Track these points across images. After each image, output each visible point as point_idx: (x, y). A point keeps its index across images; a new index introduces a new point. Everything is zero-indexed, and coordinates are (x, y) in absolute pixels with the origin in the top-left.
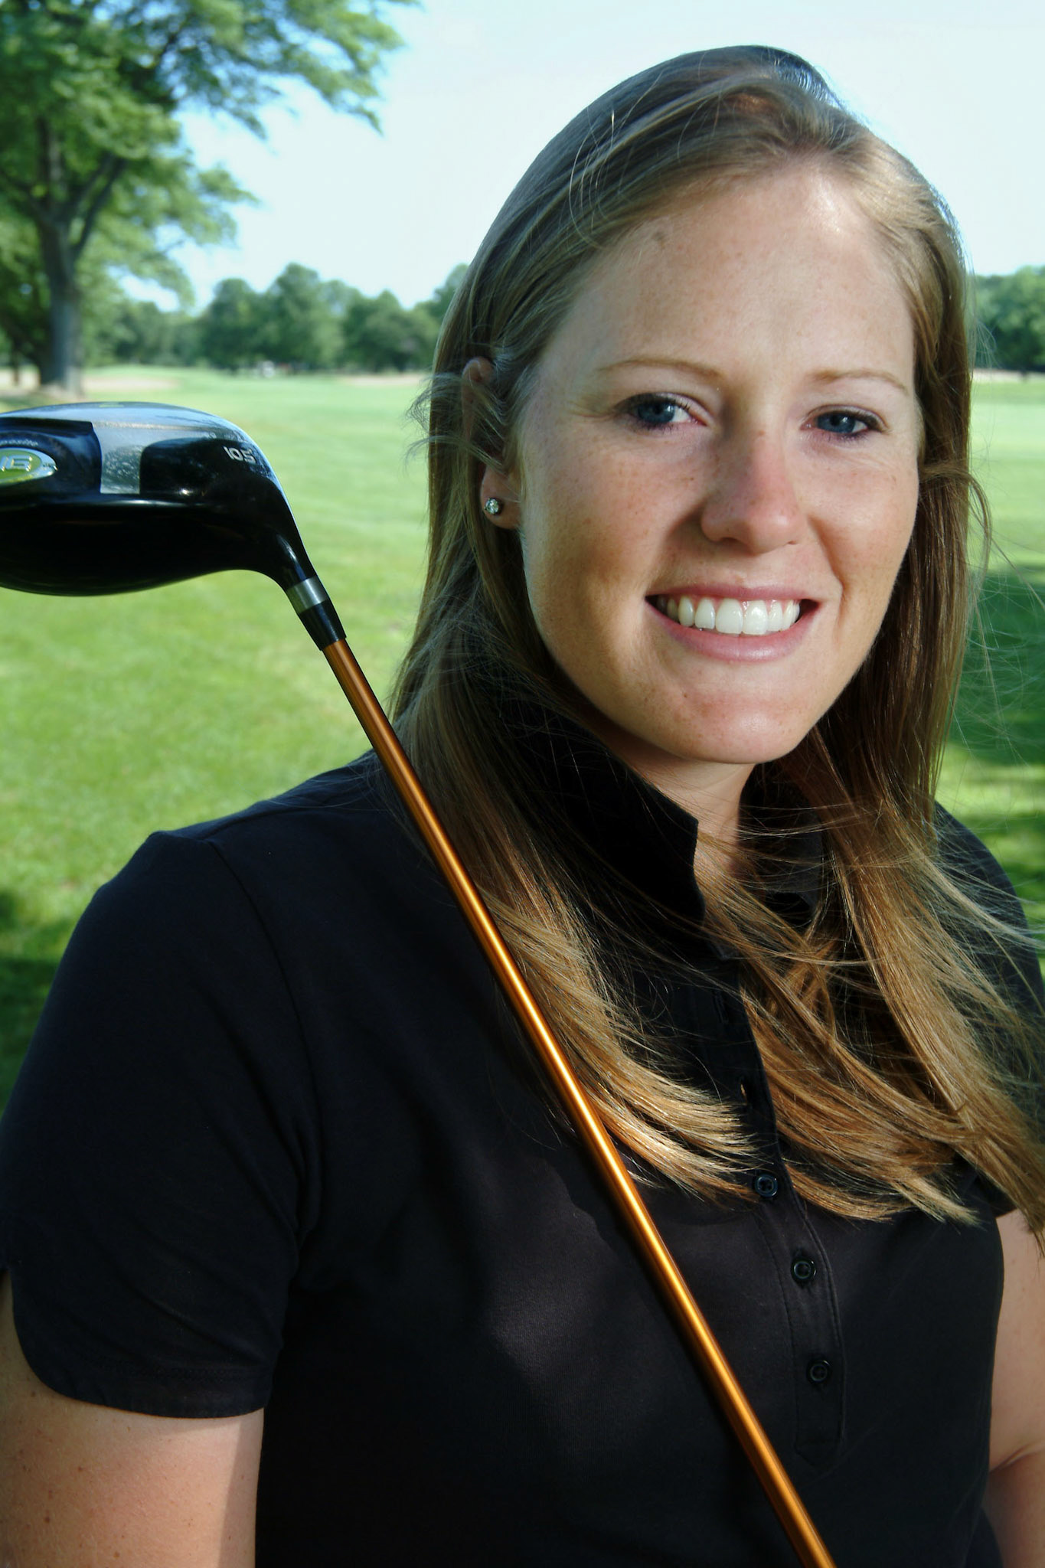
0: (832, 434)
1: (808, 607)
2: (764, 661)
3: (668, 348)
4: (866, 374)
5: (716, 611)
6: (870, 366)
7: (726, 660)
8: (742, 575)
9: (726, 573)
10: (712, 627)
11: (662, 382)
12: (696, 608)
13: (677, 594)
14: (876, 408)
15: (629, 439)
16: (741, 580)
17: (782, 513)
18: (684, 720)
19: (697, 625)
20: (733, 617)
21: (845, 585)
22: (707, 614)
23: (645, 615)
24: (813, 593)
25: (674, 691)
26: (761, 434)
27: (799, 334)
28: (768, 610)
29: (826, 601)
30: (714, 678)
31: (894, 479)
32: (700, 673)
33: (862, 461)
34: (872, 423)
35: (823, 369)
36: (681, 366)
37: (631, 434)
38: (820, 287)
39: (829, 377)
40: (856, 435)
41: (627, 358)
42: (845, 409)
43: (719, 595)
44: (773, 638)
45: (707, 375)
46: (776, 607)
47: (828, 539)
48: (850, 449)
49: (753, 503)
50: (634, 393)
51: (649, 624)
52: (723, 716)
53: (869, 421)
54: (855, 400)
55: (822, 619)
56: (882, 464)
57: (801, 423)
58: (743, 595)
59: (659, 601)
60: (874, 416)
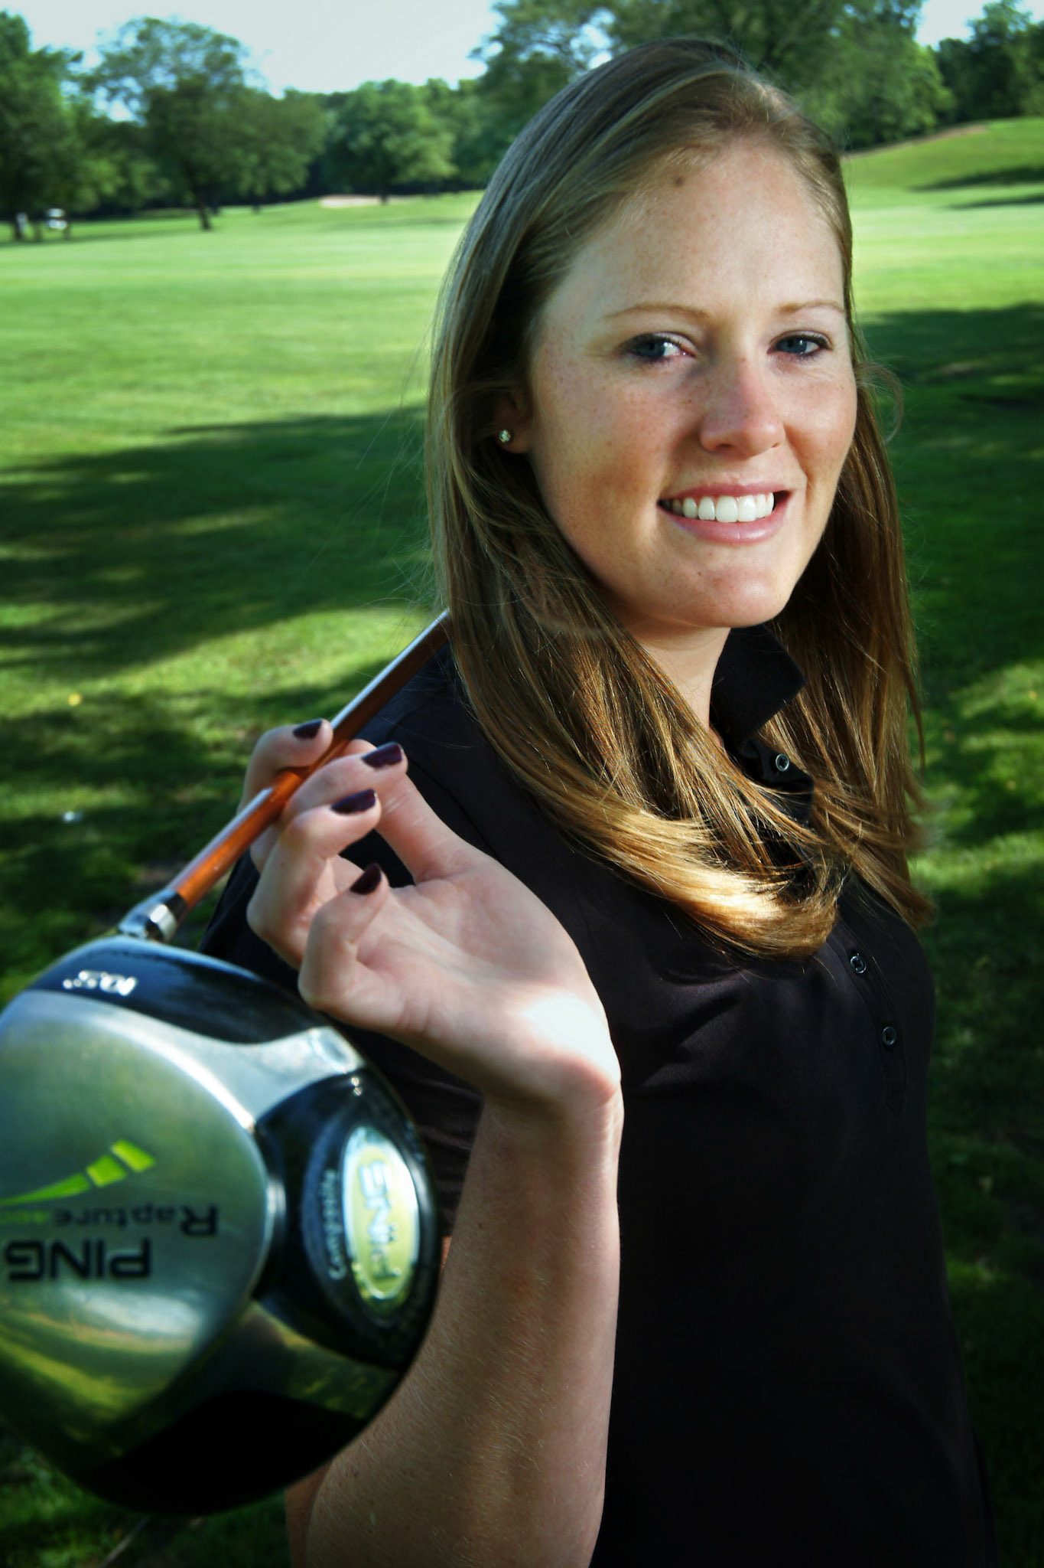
0: (793, 355)
1: (781, 497)
2: (759, 540)
3: (664, 294)
4: (819, 304)
5: (715, 506)
6: (821, 297)
7: (730, 543)
8: (736, 475)
9: (724, 476)
10: (713, 518)
11: (658, 323)
12: (698, 504)
13: (681, 498)
14: (826, 330)
15: (635, 373)
16: (735, 479)
17: (770, 423)
18: (700, 593)
19: (701, 518)
20: (728, 510)
21: (810, 476)
22: (708, 508)
23: (658, 515)
24: (787, 485)
25: (690, 571)
26: (744, 360)
27: (766, 277)
28: (756, 501)
29: (795, 490)
30: (723, 558)
31: (843, 388)
32: (711, 554)
33: (817, 375)
34: (823, 344)
35: (786, 304)
36: (675, 310)
37: (636, 369)
38: (778, 237)
39: (790, 309)
40: (811, 354)
41: (630, 305)
42: (801, 333)
43: (717, 493)
44: (759, 522)
45: (696, 315)
46: (761, 497)
47: (796, 441)
48: (808, 366)
49: (746, 416)
50: (638, 333)
51: (661, 523)
52: (732, 587)
53: (820, 342)
54: (811, 326)
55: (795, 505)
56: (832, 376)
57: (767, 348)
58: (737, 492)
59: (668, 505)
60: (825, 338)
